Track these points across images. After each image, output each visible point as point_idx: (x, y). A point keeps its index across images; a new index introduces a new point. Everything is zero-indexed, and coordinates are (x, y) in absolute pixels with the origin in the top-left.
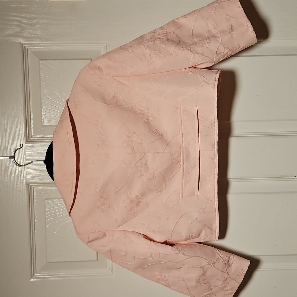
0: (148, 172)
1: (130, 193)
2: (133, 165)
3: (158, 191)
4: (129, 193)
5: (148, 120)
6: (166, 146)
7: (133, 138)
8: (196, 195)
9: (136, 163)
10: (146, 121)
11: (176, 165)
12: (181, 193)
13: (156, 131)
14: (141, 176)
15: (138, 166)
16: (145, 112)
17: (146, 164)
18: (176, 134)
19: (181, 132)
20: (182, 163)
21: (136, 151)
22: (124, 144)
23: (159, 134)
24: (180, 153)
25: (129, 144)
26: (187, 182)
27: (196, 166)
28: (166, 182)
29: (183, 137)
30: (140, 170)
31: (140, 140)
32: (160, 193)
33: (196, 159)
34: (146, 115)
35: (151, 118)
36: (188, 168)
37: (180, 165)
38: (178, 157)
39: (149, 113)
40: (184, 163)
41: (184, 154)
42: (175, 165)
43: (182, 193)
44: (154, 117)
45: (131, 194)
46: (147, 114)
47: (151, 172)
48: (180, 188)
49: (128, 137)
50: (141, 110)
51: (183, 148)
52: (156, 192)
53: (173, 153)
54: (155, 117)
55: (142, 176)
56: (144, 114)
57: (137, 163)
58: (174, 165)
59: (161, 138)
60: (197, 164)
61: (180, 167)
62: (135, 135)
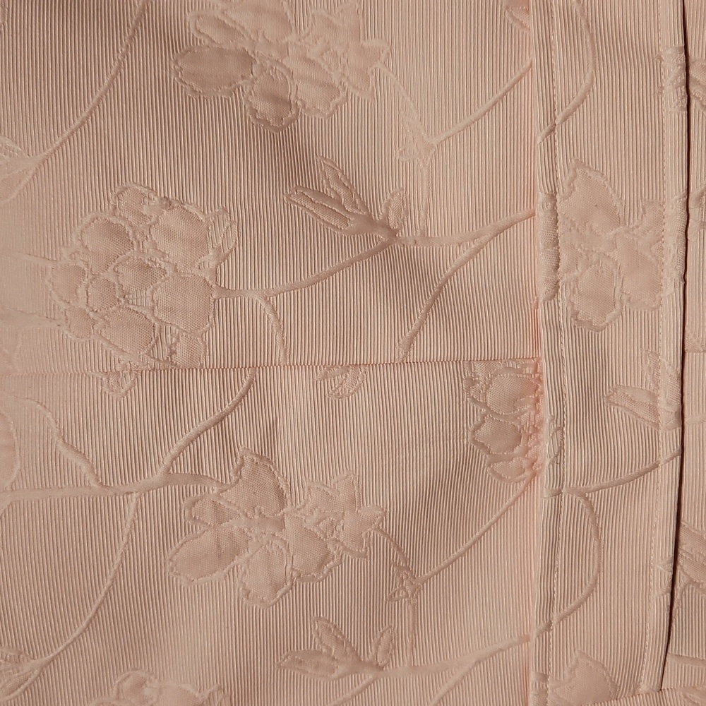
0: (281, 524)
1: (140, 684)
2: (161, 470)
3: (359, 663)
4: (127, 684)
5: (281, 102)
6: (426, 316)
7: (155, 245)
8: (644, 688)
9: (181, 450)
10: (263, 107)
11: (497, 466)
12: (533, 676)
13: (342, 192)
14: (226, 553)
15: (197, 477)
16: (253, 43)
17: (265, 459)
18: (504, 221)
19: (541, 197)
20: (545, 448)
21: (181, 350)
22: (81, 290)
23: (369, 220)
24: (529, 370)
25: (124, 295)
26: (582, 595)
27: (656, 466)
28: (417, 590)
29: (556, 242)
30: (216, 507)
31: (212, 264)
32: (370, 677)
33: (654, 410)
34: (263, 69)
35: (304, 92)
36: (593, 487)
37: (525, 463)
38: (514, 401)
39: (284, 51)
40: (561, 448)
41: (566, 378)
42: (496, 459)
43: (544, 677)
44: (330, 86)
45: (147, 691)
46: (275, 55)
47: (309, 523)
48: (528, 639)
49: (117, 234)
50: (221, 25)
51: (558, 329)
52: (341, 669)
53: (479, 369)
54: (335, 80)
55: (236, 551)
56: (246, 59)
57: (187, 453)
58: (485, 458)
59: (384, 246)
60: (663, 458)
61: (528, 473)
62: (170, 219)
